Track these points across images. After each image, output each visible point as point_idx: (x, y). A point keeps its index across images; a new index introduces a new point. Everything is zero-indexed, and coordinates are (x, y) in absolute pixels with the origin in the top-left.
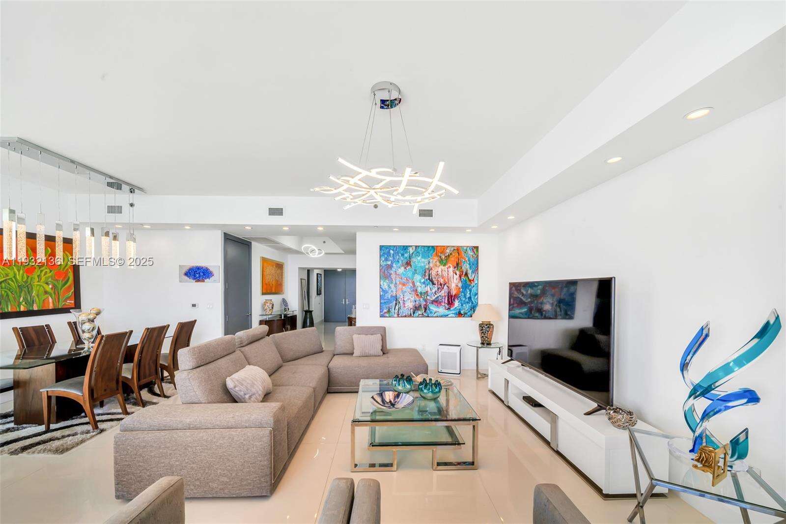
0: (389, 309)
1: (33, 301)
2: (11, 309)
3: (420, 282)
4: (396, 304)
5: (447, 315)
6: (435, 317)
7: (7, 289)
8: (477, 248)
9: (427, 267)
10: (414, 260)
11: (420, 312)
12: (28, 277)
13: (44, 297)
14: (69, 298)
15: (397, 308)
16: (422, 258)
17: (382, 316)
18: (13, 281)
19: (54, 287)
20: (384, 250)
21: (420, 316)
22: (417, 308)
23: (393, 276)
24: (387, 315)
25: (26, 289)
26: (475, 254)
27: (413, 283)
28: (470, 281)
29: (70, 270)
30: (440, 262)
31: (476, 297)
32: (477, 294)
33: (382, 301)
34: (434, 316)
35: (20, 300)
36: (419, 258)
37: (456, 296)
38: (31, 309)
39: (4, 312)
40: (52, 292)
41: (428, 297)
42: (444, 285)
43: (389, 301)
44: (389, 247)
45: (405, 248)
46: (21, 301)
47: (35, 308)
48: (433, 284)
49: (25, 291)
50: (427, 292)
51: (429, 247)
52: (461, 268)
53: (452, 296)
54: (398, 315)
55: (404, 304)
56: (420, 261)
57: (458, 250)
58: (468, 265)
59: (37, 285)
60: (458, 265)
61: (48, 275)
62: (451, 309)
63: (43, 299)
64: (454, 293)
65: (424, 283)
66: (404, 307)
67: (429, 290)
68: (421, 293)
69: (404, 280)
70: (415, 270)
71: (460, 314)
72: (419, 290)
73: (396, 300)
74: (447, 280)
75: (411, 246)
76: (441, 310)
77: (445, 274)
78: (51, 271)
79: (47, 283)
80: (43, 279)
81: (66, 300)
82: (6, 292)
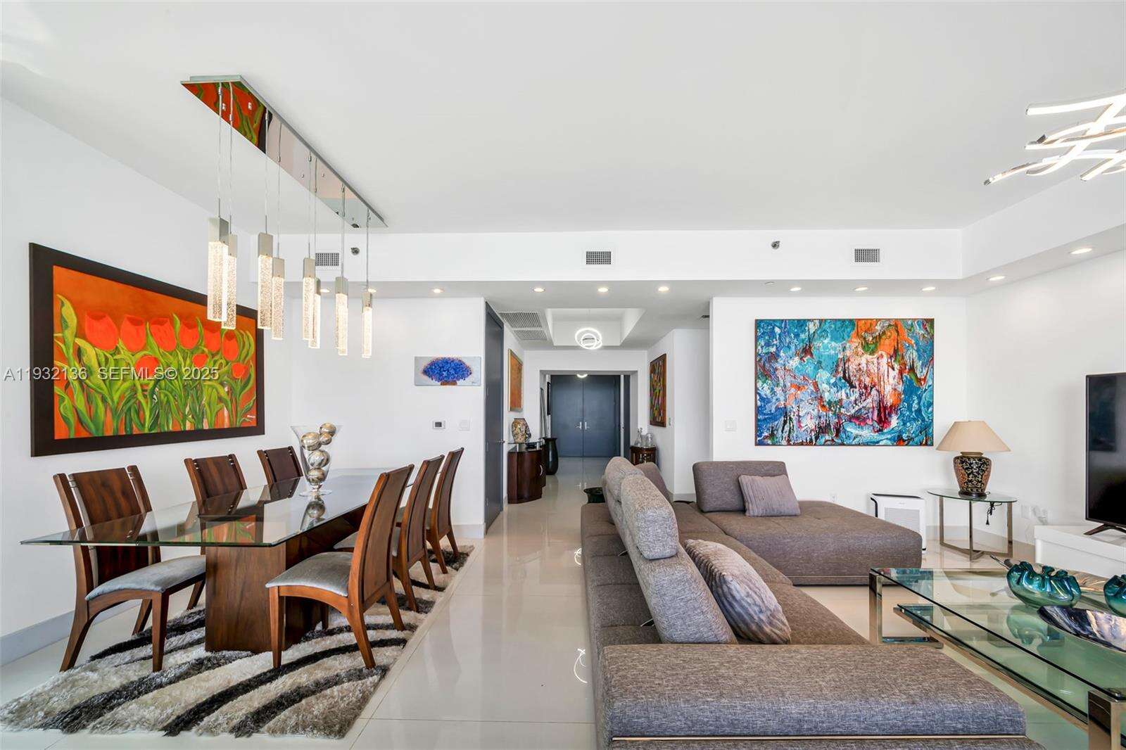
0: (772, 431)
1: (203, 412)
2: (173, 428)
3: (828, 383)
4: (785, 422)
5: (878, 442)
6: (856, 445)
7: (168, 391)
8: (931, 321)
9: (840, 356)
10: (816, 344)
11: (827, 437)
13: (216, 407)
14: (248, 411)
15: (787, 428)
16: (832, 340)
17: (759, 443)
19: (231, 391)
20: (764, 328)
21: (829, 443)
22: (822, 430)
23: (780, 373)
24: (769, 442)
25: (193, 392)
26: (929, 333)
27: (816, 385)
28: (919, 380)
29: (251, 363)
30: (863, 348)
31: (930, 409)
32: (931, 404)
33: (760, 417)
34: (853, 443)
35: (185, 411)
36: (826, 341)
37: (894, 408)
38: (200, 427)
39: (162, 431)
40: (228, 399)
41: (843, 410)
42: (871, 388)
43: (773, 417)
44: (772, 323)
45: (801, 324)
46: (186, 413)
47: (206, 427)
48: (852, 386)
49: (192, 396)
50: (841, 400)
51: (844, 321)
52: (903, 358)
53: (885, 408)
54: (789, 441)
55: (799, 422)
56: (827, 347)
57: (896, 325)
58: (915, 354)
59: (209, 386)
60: (896, 354)
61: (224, 369)
62: (885, 431)
63: (216, 411)
64: (889, 401)
65: (835, 385)
66: (800, 427)
67: (844, 397)
68: (830, 403)
69: (799, 380)
70: (820, 362)
71: (899, 441)
72: (827, 396)
73: (786, 415)
74: (876, 380)
75: (811, 320)
76: (867, 433)
77: (873, 369)
78: (227, 363)
79: (222, 384)
81: (245, 415)
82: (166, 395)
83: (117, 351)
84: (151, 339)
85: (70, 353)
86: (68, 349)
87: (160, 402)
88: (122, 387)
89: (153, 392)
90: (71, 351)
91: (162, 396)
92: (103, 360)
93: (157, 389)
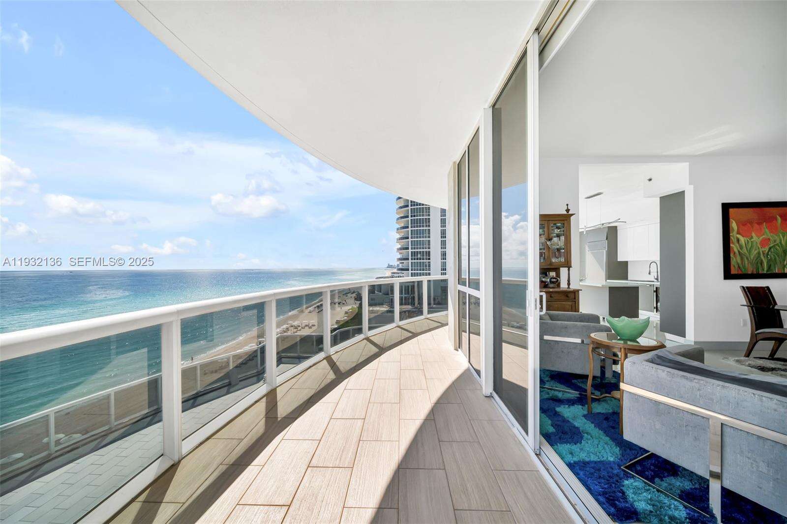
7: (775, 253)
18: (779, 246)
39: (773, 272)
82: (774, 255)
83: (752, 237)
84: (767, 230)
85: (735, 241)
86: (734, 239)
87: (771, 258)
88: (754, 252)
89: (768, 254)
91: (772, 256)
92: (747, 242)
93: (770, 253)
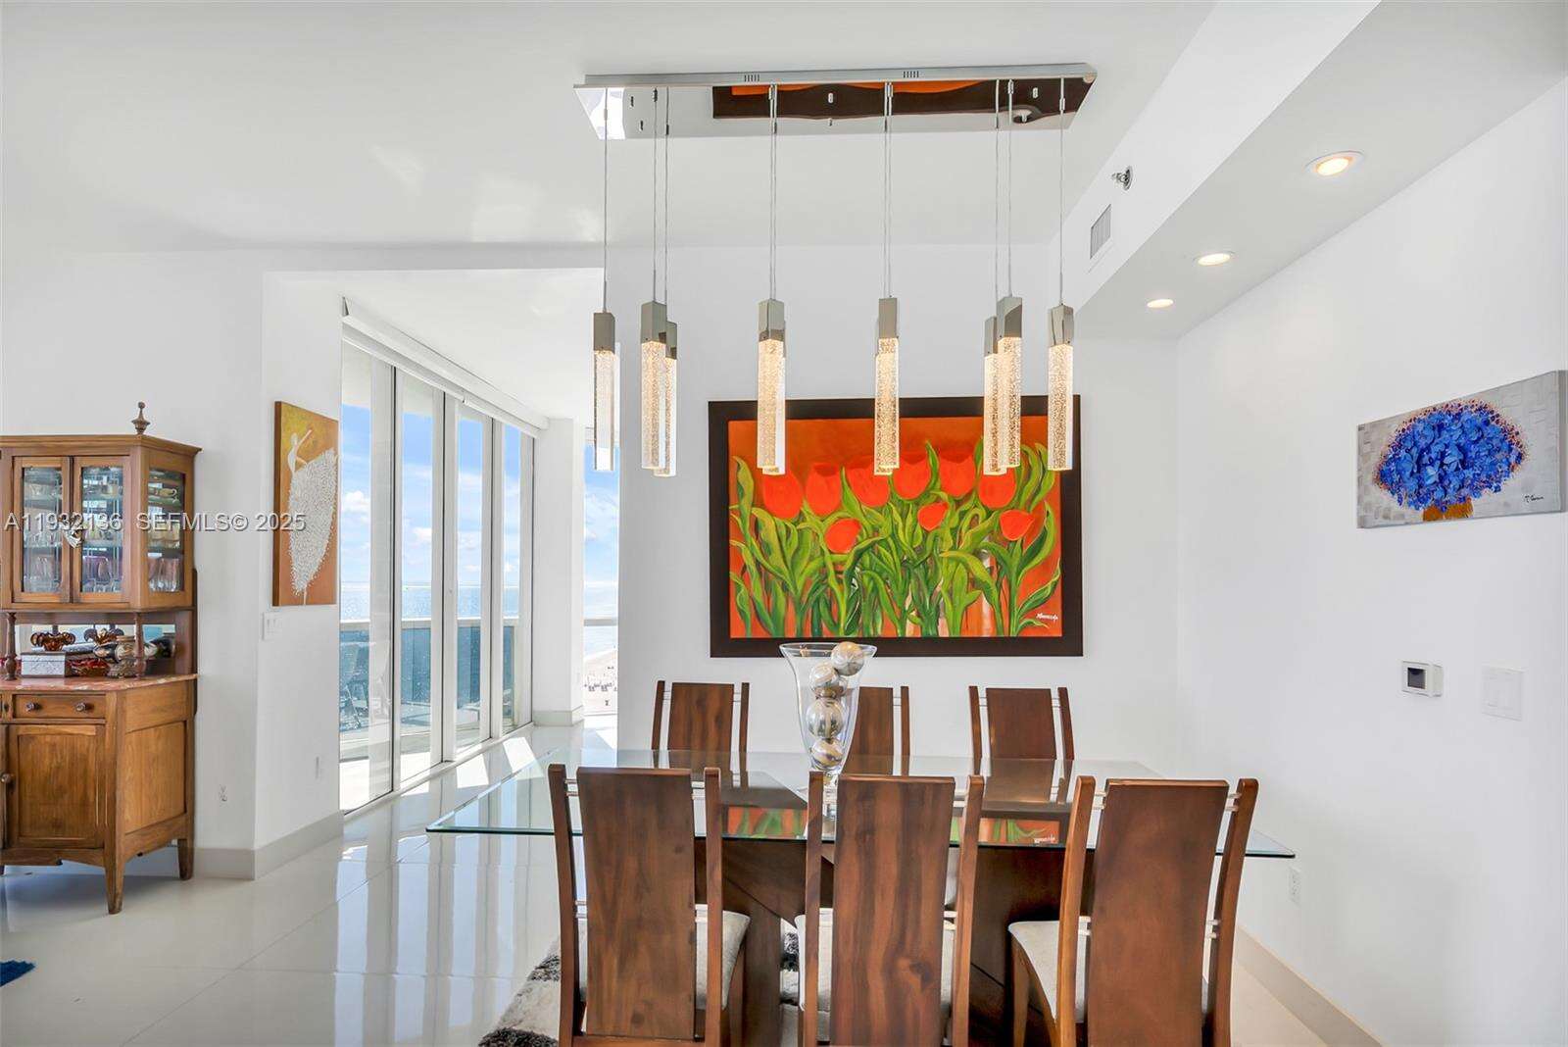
1: (938, 606)
2: (883, 631)
7: (875, 571)
12: (926, 534)
13: (965, 598)
14: (1044, 604)
18: (888, 548)
19: (999, 566)
25: (919, 572)
29: (1048, 507)
35: (904, 604)
38: (931, 633)
39: (866, 636)
40: (991, 582)
46: (907, 608)
47: (944, 632)
49: (918, 579)
59: (949, 558)
61: (983, 526)
63: (965, 603)
78: (989, 515)
79: (977, 554)
80: (967, 538)
81: (1032, 612)
82: (872, 578)
83: (801, 517)
84: (848, 492)
85: (746, 527)
86: (744, 524)
87: (862, 589)
88: (807, 568)
89: (851, 575)
90: (748, 525)
91: (866, 579)
92: (784, 532)
93: (857, 569)
